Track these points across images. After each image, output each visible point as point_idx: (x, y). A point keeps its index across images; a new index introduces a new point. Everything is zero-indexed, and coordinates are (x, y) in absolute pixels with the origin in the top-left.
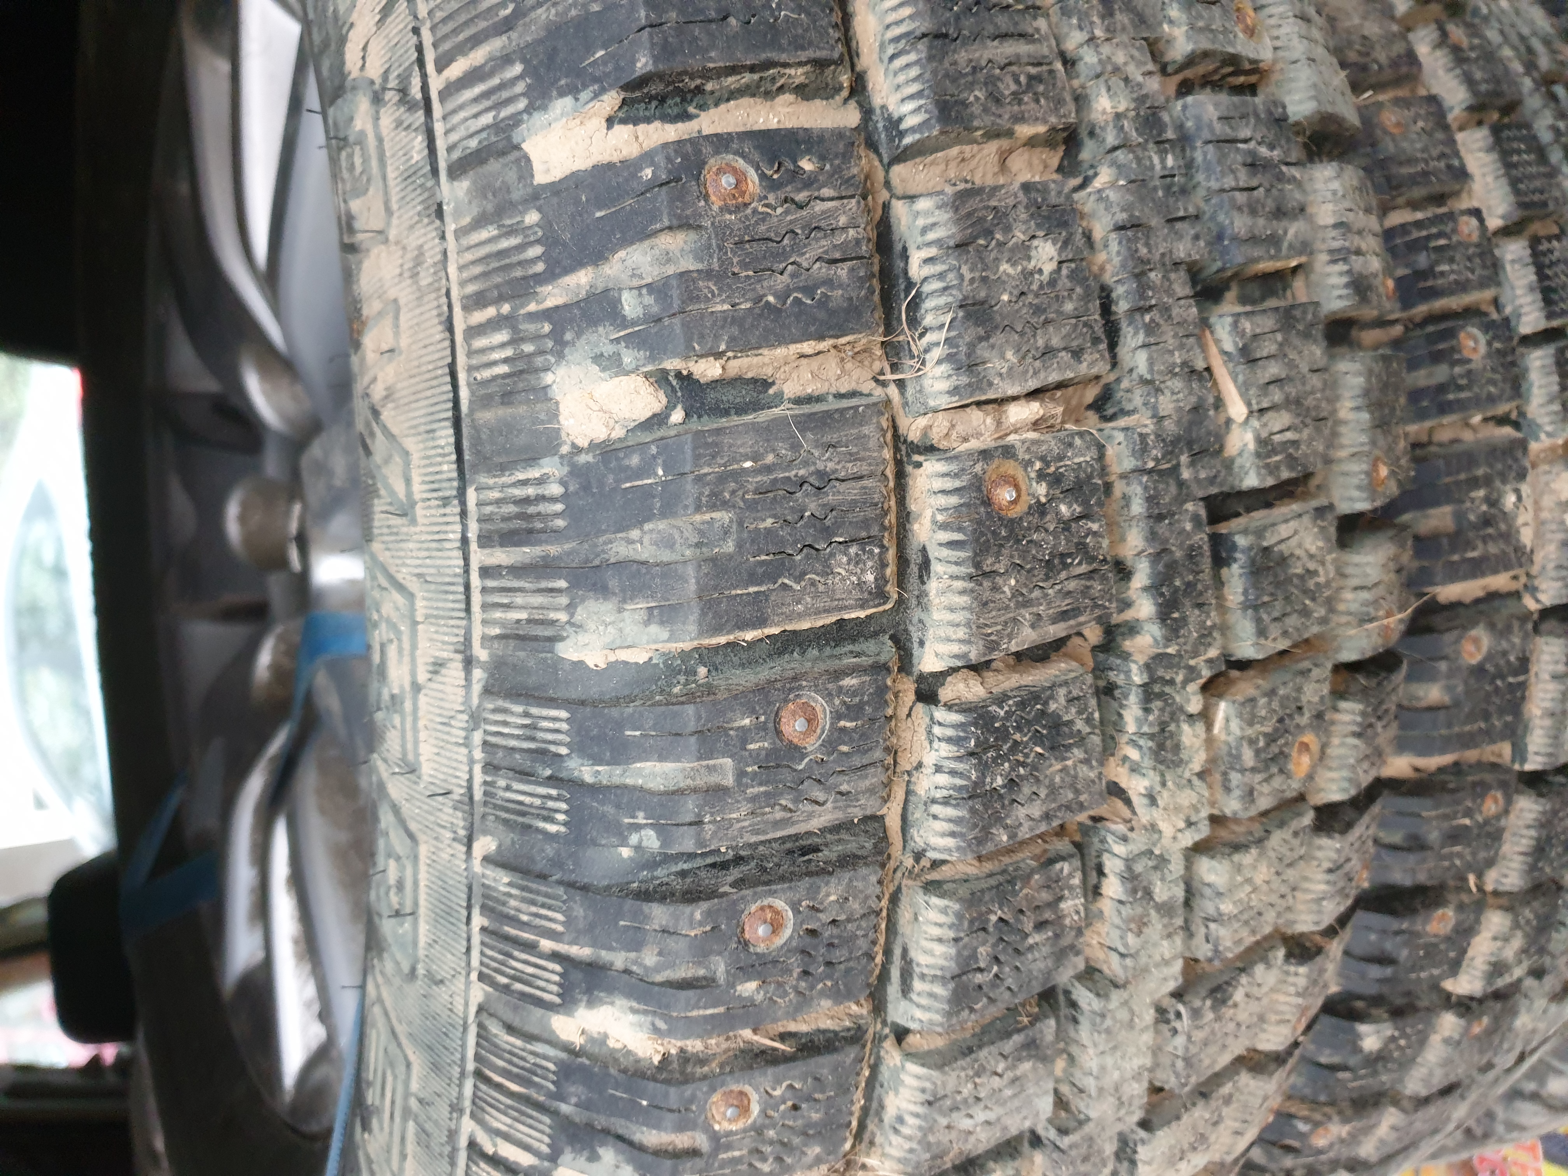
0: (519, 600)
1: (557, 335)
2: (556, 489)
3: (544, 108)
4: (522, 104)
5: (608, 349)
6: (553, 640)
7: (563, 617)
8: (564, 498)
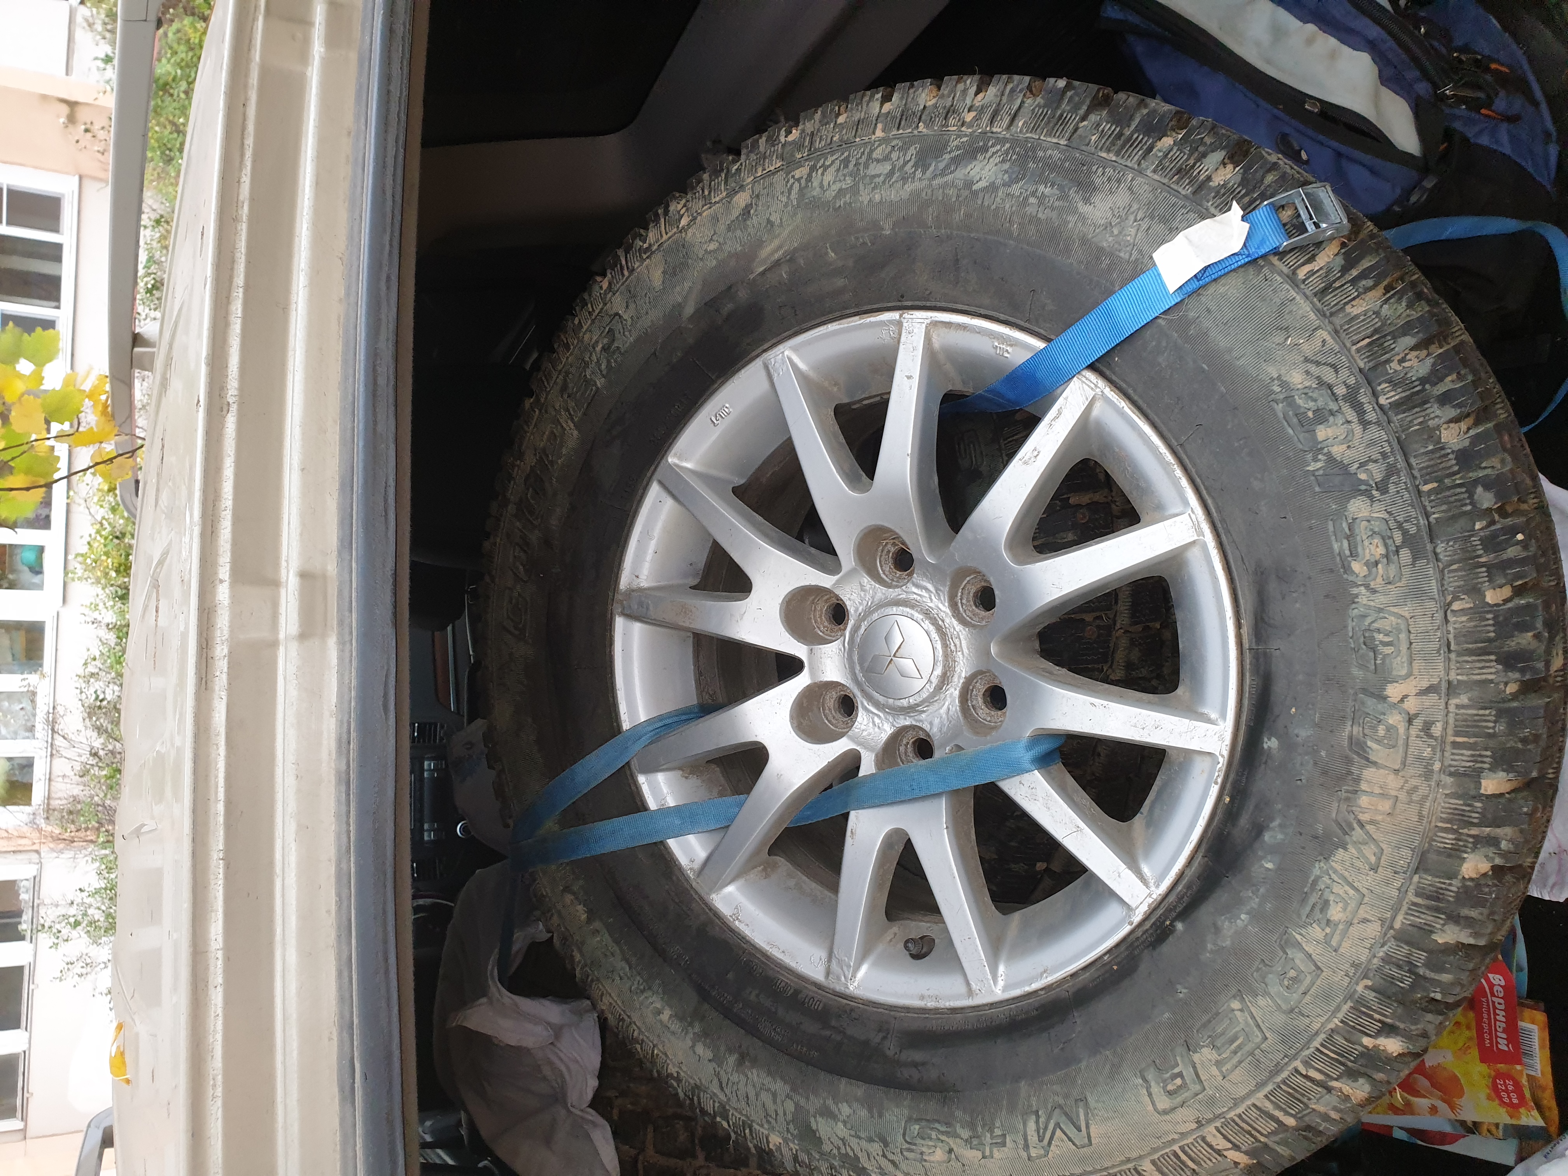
0: (1423, 916)
1: (1475, 844)
2: (1454, 889)
3: (1495, 772)
4: (1486, 766)
5: (1491, 855)
6: (1432, 932)
7: (1438, 926)
8: (1457, 893)
